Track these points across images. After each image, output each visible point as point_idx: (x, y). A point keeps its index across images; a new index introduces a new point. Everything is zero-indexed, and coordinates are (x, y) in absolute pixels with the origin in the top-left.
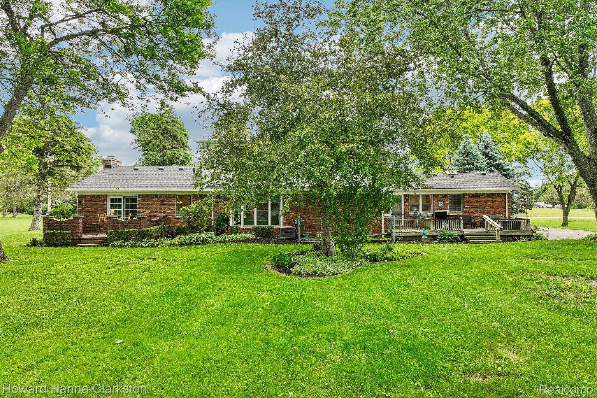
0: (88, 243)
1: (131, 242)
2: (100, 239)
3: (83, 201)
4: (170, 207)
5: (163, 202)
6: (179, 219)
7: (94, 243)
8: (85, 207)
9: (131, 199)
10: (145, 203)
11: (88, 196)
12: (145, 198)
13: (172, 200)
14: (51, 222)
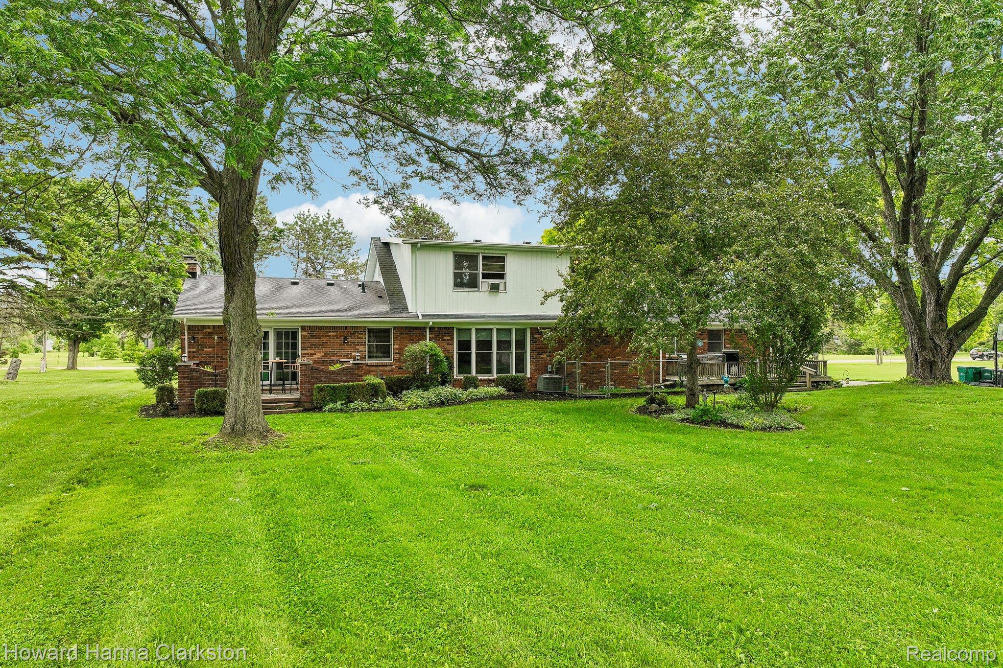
0: (274, 408)
1: (357, 404)
2: (289, 401)
3: (199, 336)
4: (357, 347)
5: (345, 338)
6: (373, 366)
7: (284, 407)
8: (203, 347)
9: (287, 334)
10: (314, 341)
11: (208, 327)
12: (315, 331)
13: (360, 336)
14: (195, 374)
